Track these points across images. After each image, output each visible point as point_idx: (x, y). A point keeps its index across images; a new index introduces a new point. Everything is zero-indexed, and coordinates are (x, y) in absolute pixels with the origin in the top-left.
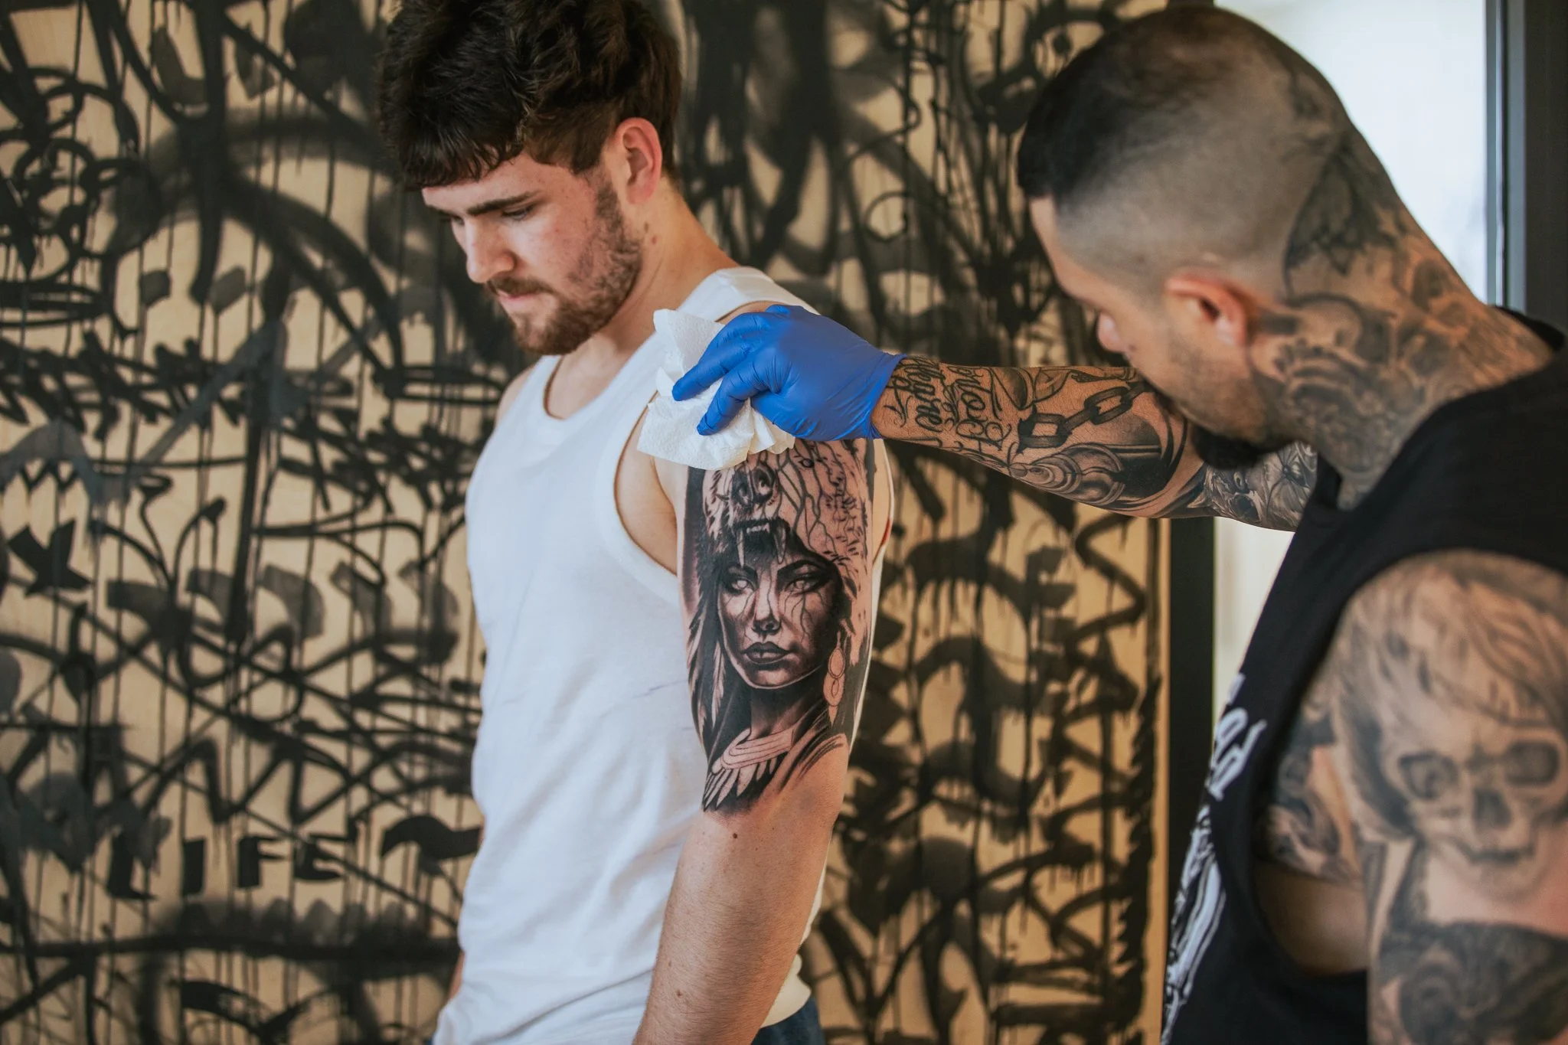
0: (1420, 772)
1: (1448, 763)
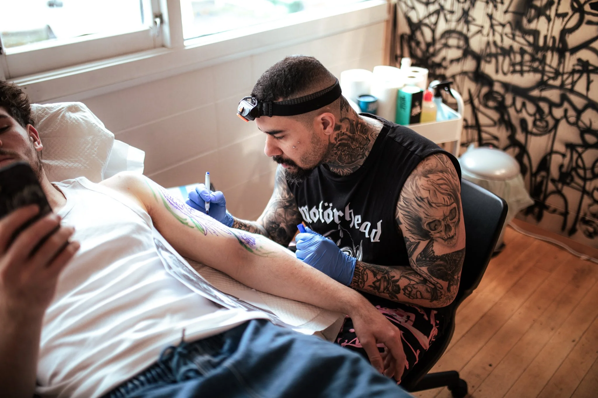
0: (433, 225)
1: (439, 221)
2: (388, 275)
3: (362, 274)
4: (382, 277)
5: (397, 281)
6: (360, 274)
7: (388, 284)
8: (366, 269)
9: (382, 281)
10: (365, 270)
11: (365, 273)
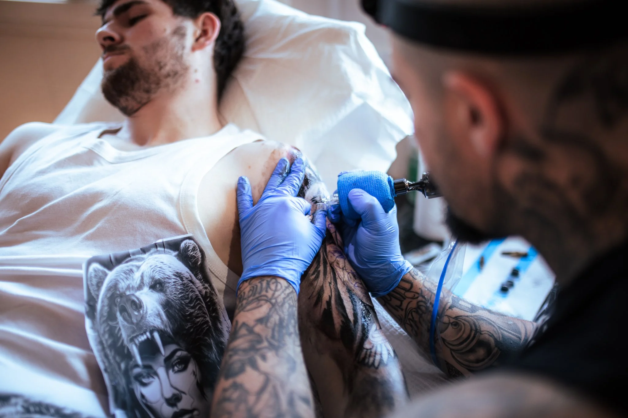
2: (266, 348)
3: (257, 298)
4: (259, 335)
5: (255, 366)
6: (257, 295)
7: (245, 351)
8: (271, 303)
9: (250, 337)
10: (267, 301)
11: (262, 302)
